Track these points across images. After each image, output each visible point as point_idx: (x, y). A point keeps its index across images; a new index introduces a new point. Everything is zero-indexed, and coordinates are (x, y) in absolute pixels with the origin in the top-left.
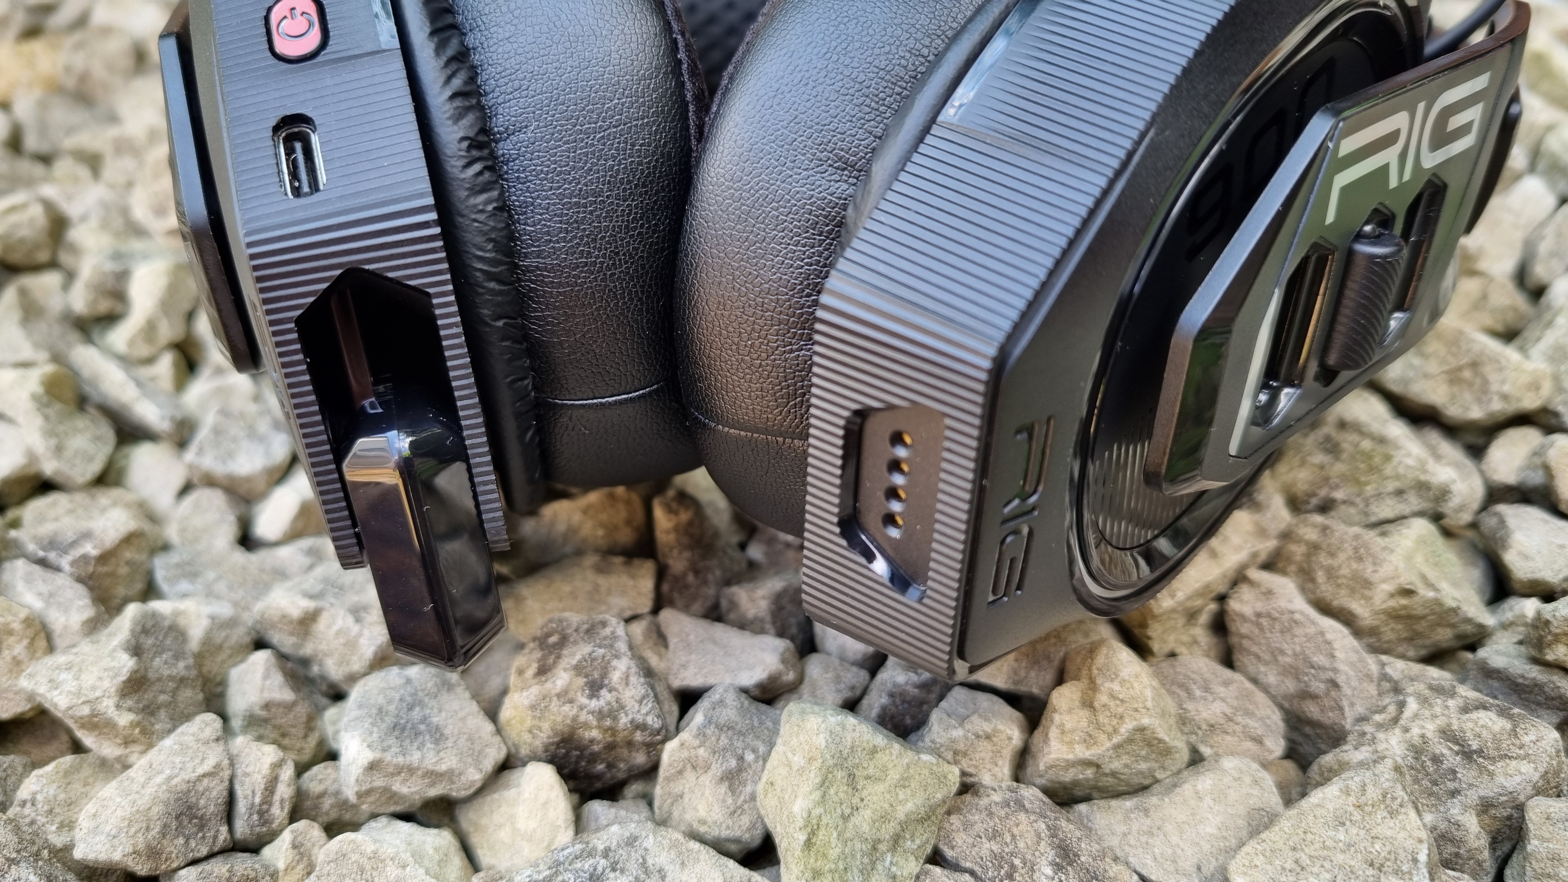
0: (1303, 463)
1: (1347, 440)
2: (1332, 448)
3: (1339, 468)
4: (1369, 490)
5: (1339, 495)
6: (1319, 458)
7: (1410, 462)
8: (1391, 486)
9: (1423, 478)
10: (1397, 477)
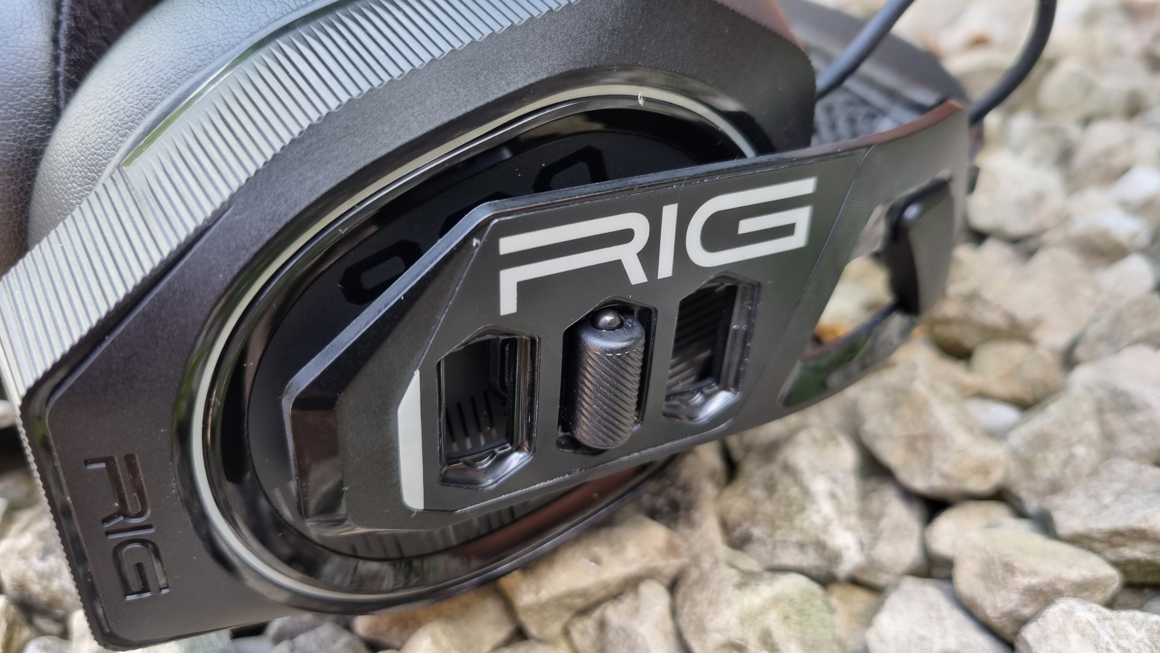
0: (745, 493)
1: (784, 482)
2: (771, 487)
3: (768, 507)
4: (779, 535)
5: (757, 532)
6: (758, 493)
7: (817, 519)
8: (796, 537)
9: (822, 537)
10: (802, 530)
